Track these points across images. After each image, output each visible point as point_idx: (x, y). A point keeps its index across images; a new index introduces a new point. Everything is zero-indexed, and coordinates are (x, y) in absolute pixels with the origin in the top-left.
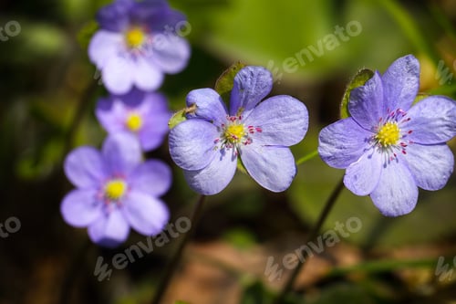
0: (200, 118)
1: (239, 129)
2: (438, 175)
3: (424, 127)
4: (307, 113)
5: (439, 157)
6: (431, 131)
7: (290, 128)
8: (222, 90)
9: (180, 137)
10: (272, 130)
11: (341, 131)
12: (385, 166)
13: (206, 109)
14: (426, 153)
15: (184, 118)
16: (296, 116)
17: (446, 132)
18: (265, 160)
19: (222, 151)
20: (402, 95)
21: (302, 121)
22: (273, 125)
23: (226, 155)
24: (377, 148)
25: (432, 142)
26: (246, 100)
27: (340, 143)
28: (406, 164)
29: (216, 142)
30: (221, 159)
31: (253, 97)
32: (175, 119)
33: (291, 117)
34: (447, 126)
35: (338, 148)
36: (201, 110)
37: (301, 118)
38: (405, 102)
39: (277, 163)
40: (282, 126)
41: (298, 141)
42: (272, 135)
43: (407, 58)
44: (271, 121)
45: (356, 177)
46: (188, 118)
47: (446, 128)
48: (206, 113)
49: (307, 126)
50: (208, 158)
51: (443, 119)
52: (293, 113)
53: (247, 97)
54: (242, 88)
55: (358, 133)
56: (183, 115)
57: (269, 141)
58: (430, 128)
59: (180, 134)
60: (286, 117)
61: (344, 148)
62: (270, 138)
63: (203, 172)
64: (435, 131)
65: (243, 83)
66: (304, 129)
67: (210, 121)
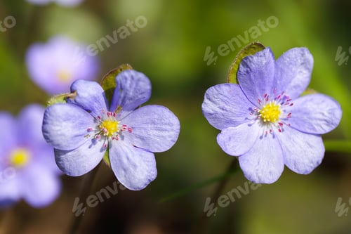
0: (79, 105)
1: (113, 124)
2: (307, 162)
3: (305, 117)
4: (179, 127)
5: (311, 146)
6: (311, 121)
7: (159, 136)
8: (107, 86)
9: (53, 116)
10: (144, 134)
11: (226, 93)
12: (261, 138)
13: (85, 98)
14: (300, 139)
15: (65, 101)
16: (168, 127)
17: (323, 126)
18: (128, 159)
19: (94, 141)
20: (292, 84)
21: (172, 133)
22: (145, 129)
23: (96, 145)
24: (258, 121)
25: (309, 131)
26: (124, 101)
27: (222, 104)
28: (280, 143)
29: (89, 130)
30: (90, 147)
31: (131, 99)
32: (55, 101)
33: (163, 127)
34: (325, 120)
35: (220, 108)
36: (80, 98)
37: (172, 130)
38: (294, 91)
39: (138, 164)
40: (152, 133)
41: (163, 150)
42: (142, 139)
43: (303, 50)
44: (145, 126)
45: (230, 138)
46: (67, 102)
47: (324, 122)
48: (85, 102)
49: (176, 139)
50: (77, 142)
51: (323, 114)
52: (166, 124)
53: (125, 97)
54: (122, 88)
55: (243, 102)
56: (65, 99)
57: (138, 143)
58: (310, 118)
59: (53, 113)
60: (159, 126)
61: (226, 110)
62: (140, 141)
63: (70, 153)
64: (314, 122)
65: (123, 84)
66: (173, 141)
67: (88, 111)
